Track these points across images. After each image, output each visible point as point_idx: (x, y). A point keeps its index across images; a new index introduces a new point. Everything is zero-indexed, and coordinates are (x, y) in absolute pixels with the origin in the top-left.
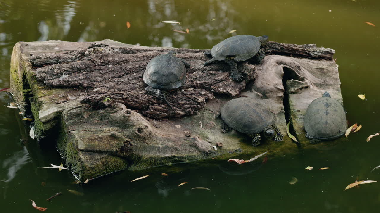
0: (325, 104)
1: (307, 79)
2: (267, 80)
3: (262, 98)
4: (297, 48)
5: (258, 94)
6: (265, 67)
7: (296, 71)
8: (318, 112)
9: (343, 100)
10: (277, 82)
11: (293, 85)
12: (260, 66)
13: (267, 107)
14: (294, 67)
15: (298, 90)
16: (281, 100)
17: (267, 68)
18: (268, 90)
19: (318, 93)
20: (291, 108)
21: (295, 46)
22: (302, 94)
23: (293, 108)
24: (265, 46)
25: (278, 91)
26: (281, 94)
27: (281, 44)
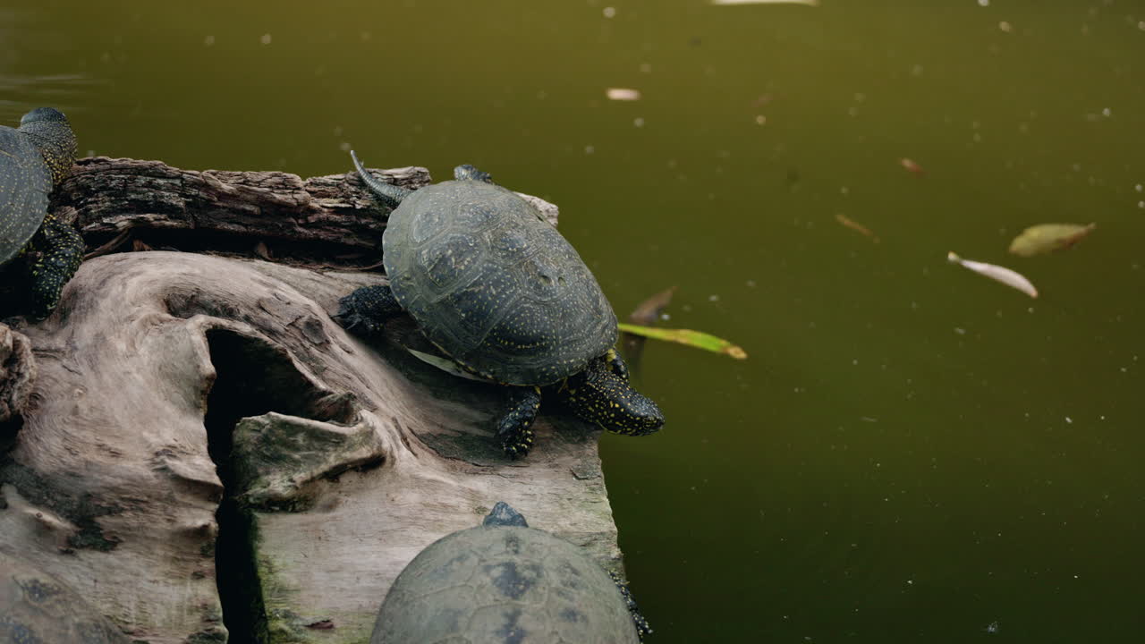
0: (497, 572)
1: (374, 409)
2: (102, 423)
3: (70, 548)
4: (302, 195)
5: (48, 517)
6: (86, 332)
7: (302, 360)
8: (453, 627)
9: (621, 544)
10: (168, 437)
11: (276, 451)
12: (49, 326)
13: (105, 608)
14: (281, 329)
15: (313, 480)
16: (204, 554)
17: (100, 338)
18: (114, 489)
19: (453, 501)
20: (269, 608)
21: (286, 185)
22: (339, 512)
23: (282, 607)
24: (87, 192)
25: (178, 496)
26: (202, 517)
27: (192, 174)
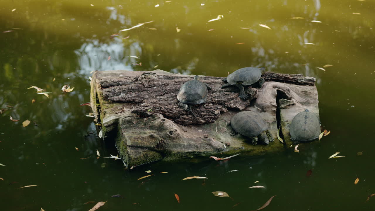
0: (305, 116)
1: (294, 99)
2: (265, 99)
3: (261, 112)
4: (289, 76)
5: (259, 109)
6: (264, 89)
7: (287, 93)
8: (299, 122)
9: (319, 114)
10: (272, 101)
11: (283, 103)
12: (261, 89)
13: (264, 118)
14: (285, 90)
15: (286, 106)
16: (275, 113)
17: (266, 90)
18: (266, 106)
19: (302, 109)
20: (281, 119)
21: (287, 75)
22: (289, 109)
23: (283, 119)
24: (266, 75)
25: (272, 107)
26: (275, 109)
27: (277, 74)
